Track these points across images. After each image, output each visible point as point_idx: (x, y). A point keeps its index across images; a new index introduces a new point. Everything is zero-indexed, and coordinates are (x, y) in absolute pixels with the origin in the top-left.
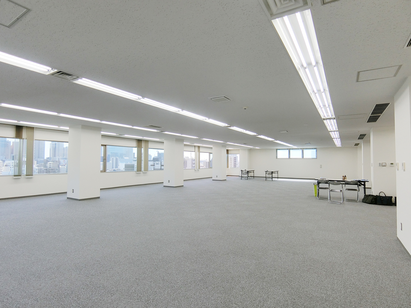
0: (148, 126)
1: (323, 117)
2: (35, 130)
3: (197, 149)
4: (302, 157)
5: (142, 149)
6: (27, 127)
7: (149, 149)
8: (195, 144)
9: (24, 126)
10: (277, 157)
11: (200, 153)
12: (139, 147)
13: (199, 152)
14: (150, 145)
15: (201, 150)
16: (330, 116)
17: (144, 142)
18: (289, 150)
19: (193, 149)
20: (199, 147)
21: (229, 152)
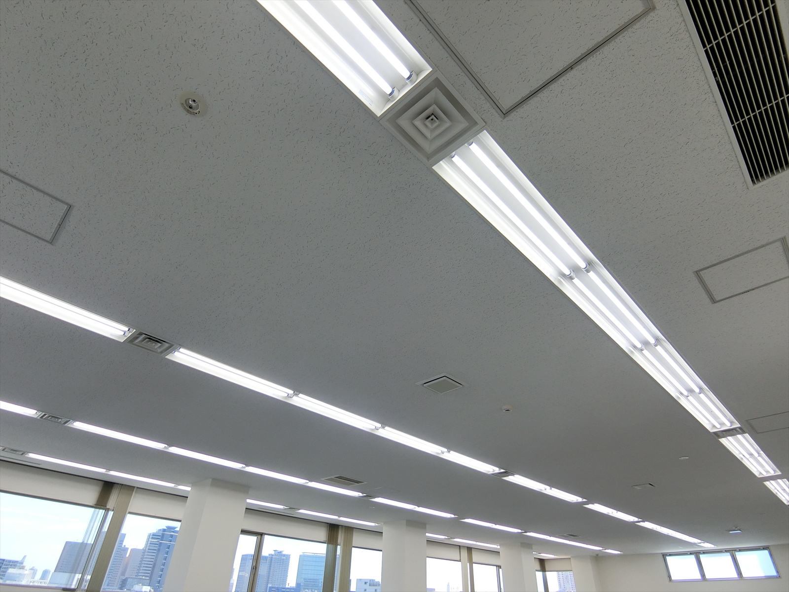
0: (333, 477)
1: (712, 429)
2: (136, 492)
3: (464, 554)
4: (738, 574)
5: (339, 547)
6: (122, 485)
7: (353, 548)
8: (456, 540)
9: (117, 482)
10: (670, 577)
11: (474, 564)
12: (332, 540)
13: (471, 562)
14: (357, 539)
15: (476, 556)
16: (728, 424)
17: (343, 530)
18: (697, 554)
19: (455, 554)
20: (470, 549)
21: (547, 567)
